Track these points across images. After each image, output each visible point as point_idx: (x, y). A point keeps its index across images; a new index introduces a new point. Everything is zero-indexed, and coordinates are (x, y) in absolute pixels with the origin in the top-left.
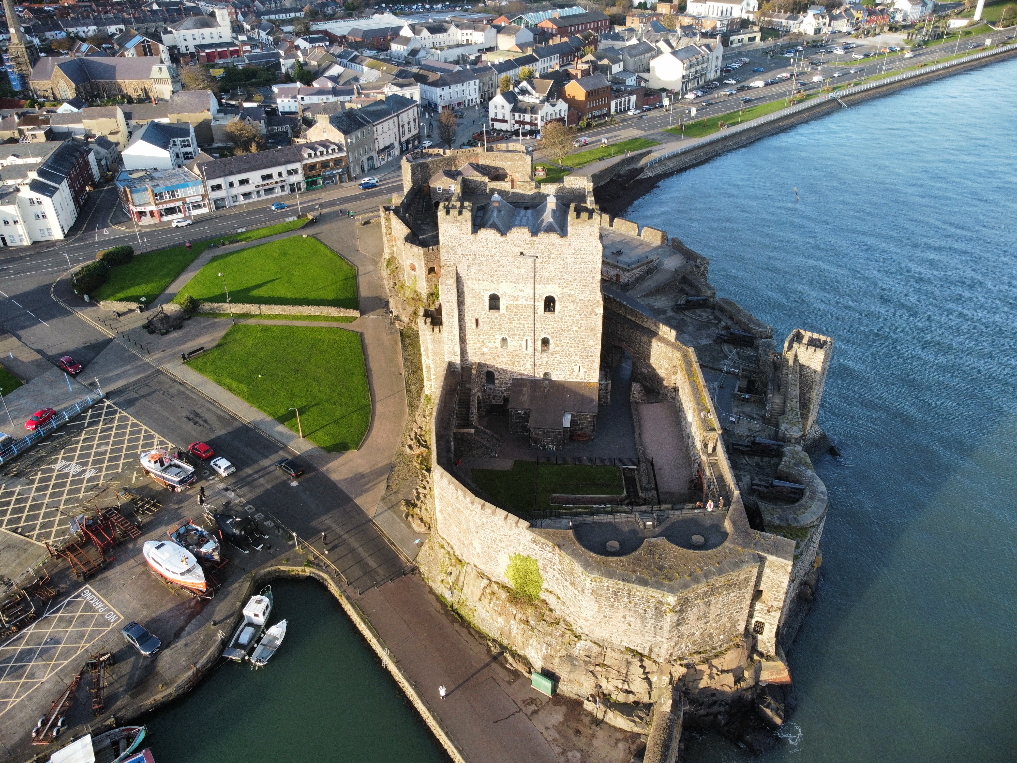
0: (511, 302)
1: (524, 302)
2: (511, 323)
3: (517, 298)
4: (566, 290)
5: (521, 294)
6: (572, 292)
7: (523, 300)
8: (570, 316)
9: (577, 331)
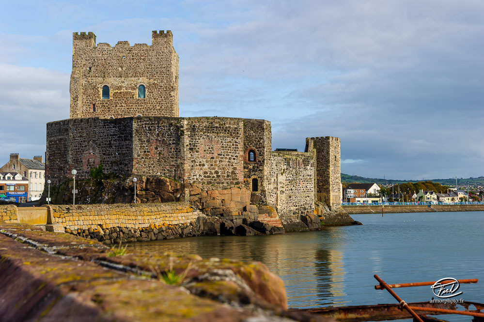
0: (117, 91)
1: (125, 91)
2: (116, 106)
3: (120, 88)
4: (152, 81)
5: (123, 84)
6: (156, 82)
7: (124, 88)
8: (154, 99)
9: (159, 110)
